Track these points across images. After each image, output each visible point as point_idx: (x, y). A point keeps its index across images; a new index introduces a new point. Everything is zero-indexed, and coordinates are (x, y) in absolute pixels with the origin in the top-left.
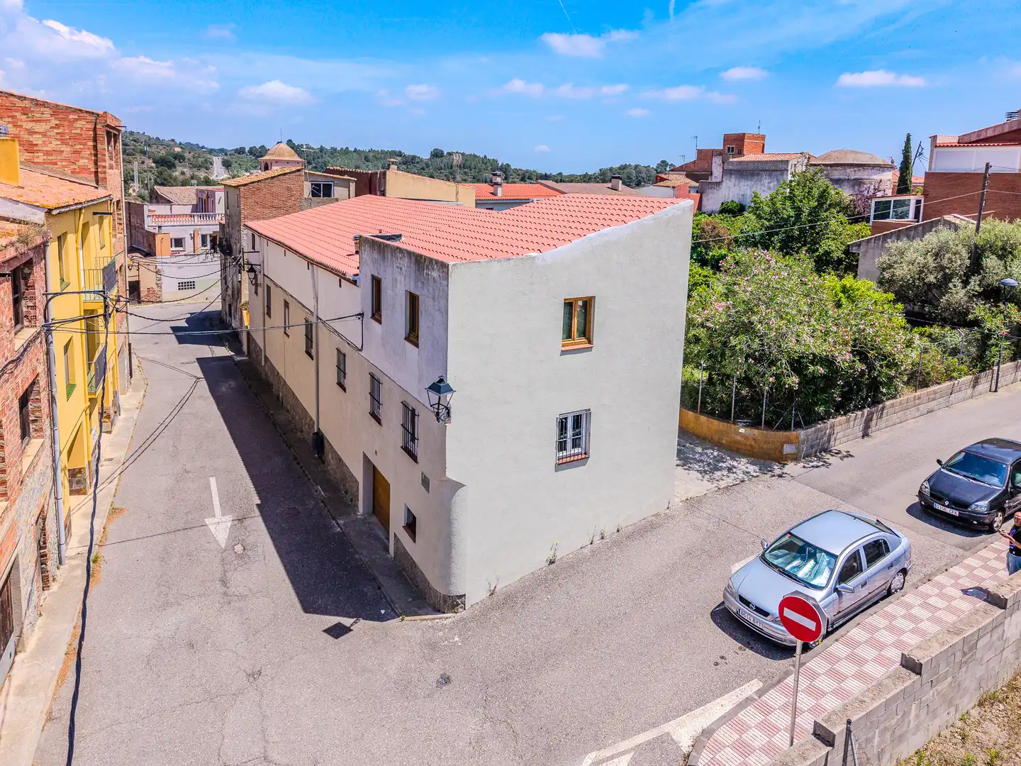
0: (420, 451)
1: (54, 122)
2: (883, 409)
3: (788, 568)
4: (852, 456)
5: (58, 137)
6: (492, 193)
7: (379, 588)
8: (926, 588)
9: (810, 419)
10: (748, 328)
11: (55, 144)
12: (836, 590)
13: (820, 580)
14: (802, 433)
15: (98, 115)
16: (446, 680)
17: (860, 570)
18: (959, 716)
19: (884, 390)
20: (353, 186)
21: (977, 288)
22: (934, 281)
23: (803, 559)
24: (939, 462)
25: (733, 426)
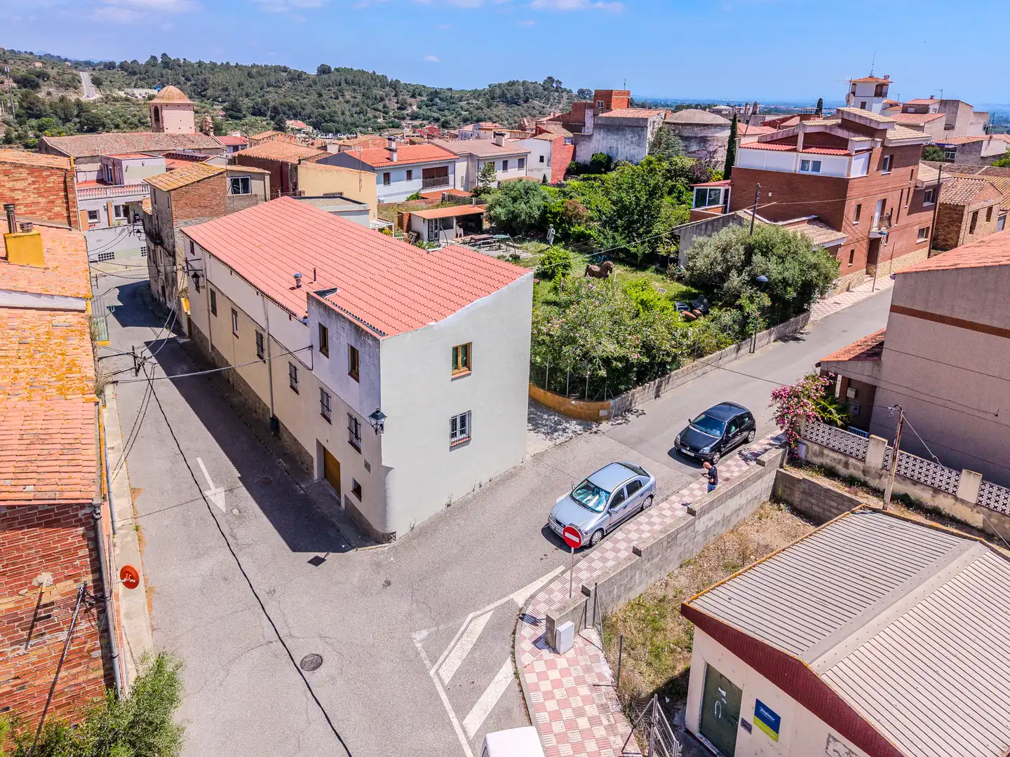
0: (362, 446)
1: (31, 179)
2: (669, 378)
3: (584, 501)
4: (645, 414)
5: (36, 191)
6: (388, 159)
7: (338, 531)
8: (665, 505)
9: (617, 393)
10: (573, 341)
11: (32, 198)
12: (608, 512)
13: (600, 508)
14: (612, 402)
15: (67, 170)
16: (388, 583)
17: (623, 499)
18: (667, 574)
19: (668, 367)
20: (267, 178)
21: (747, 278)
22: (721, 271)
23: (593, 495)
24: (689, 420)
25: (567, 399)
